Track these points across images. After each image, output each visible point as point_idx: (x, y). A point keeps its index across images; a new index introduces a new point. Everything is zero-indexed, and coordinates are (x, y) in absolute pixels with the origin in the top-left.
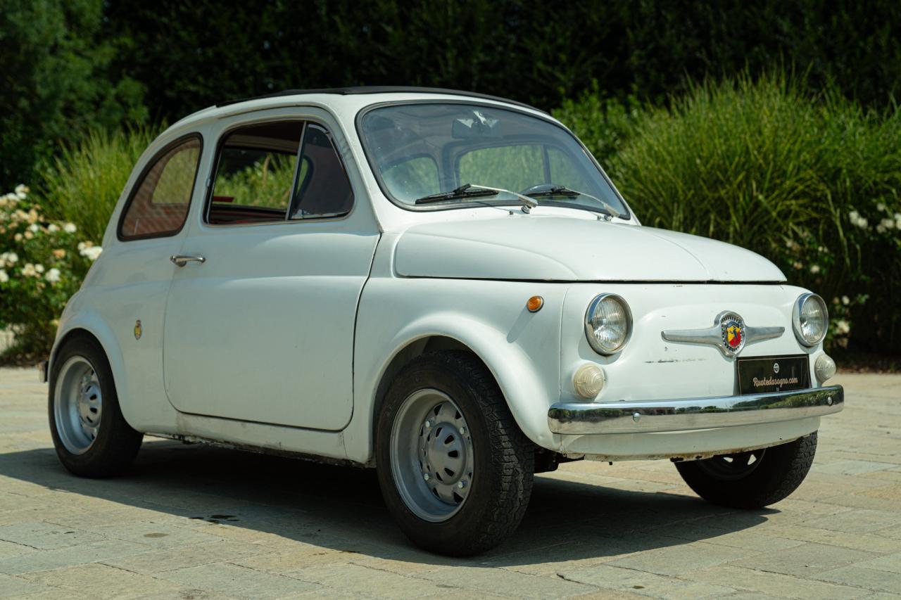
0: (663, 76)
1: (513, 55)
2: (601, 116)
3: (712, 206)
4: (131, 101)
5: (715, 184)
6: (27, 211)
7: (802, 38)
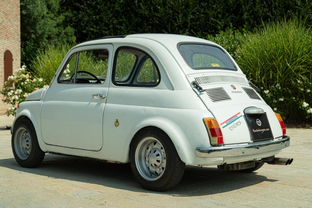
0: (255, 22)
1: (202, 15)
2: (233, 36)
3: (271, 68)
4: (70, 34)
5: (272, 60)
6: (26, 74)
7: (305, 7)
